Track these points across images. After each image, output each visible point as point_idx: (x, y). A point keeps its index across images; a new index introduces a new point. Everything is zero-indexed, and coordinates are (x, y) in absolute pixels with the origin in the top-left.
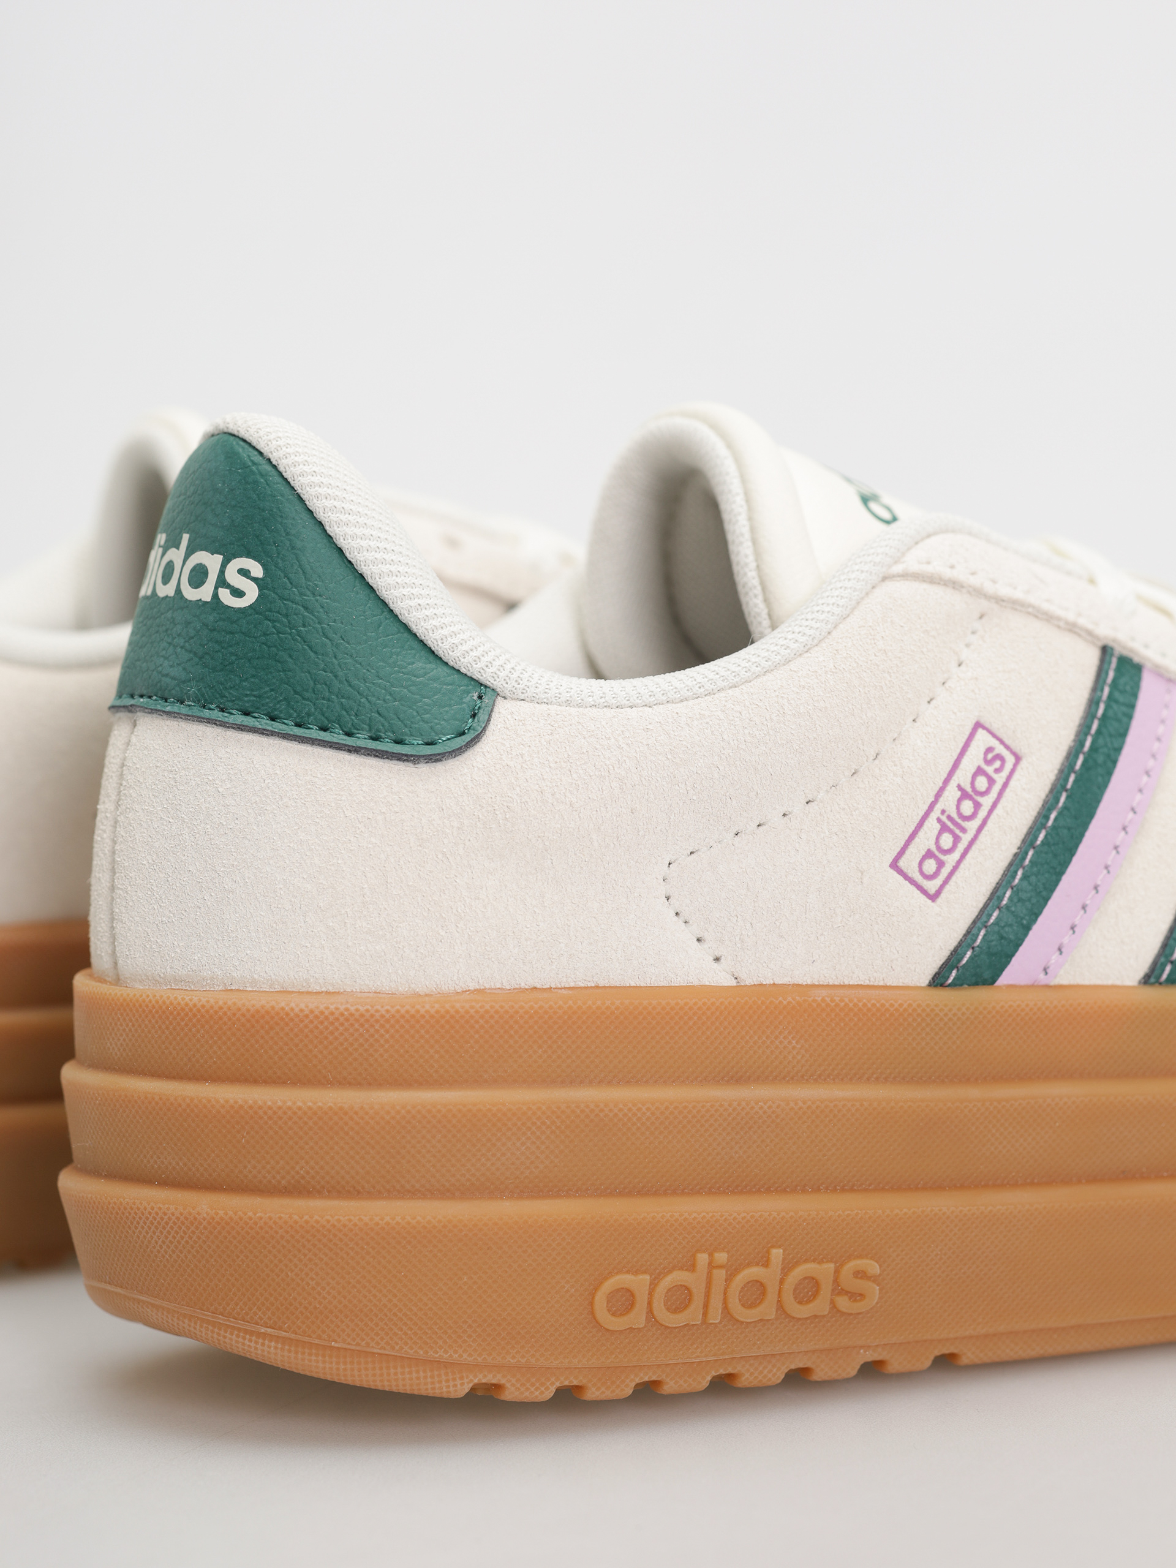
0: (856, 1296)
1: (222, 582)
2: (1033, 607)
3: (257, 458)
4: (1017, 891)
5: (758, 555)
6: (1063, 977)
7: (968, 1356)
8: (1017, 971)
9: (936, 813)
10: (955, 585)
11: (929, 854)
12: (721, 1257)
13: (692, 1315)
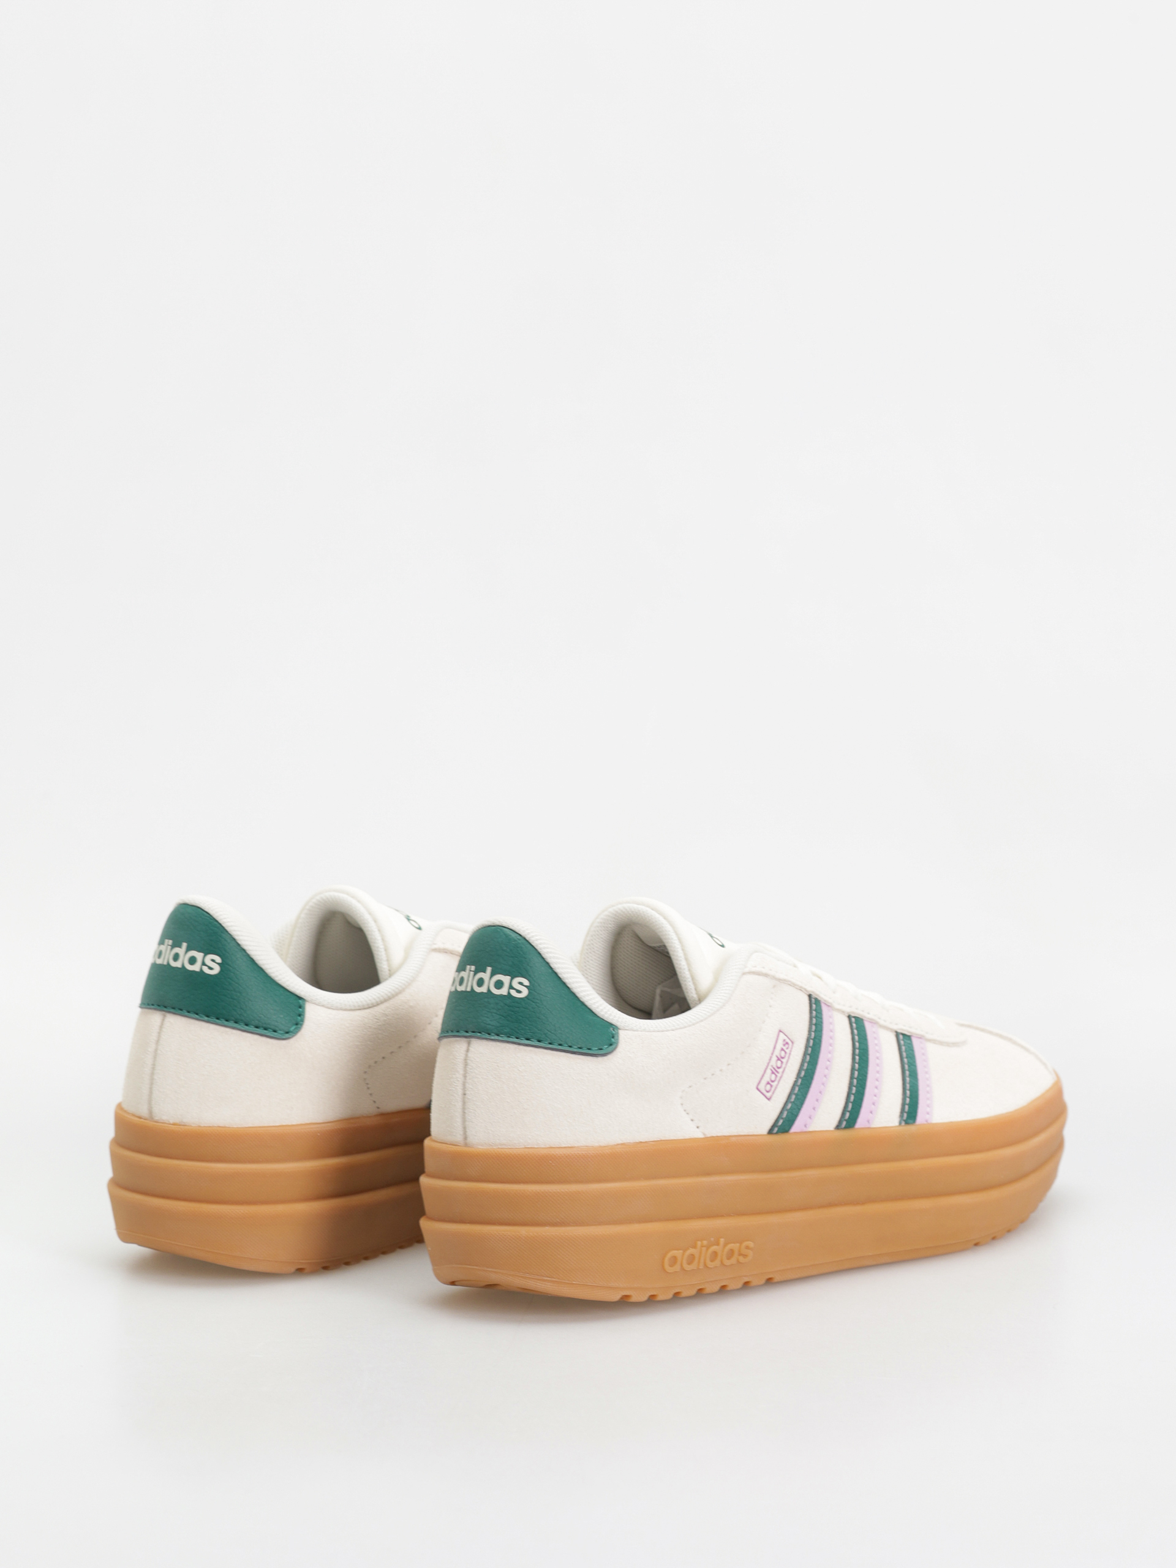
0: (745, 1256)
1: (511, 987)
2: (790, 981)
3: (519, 937)
4: (796, 1095)
5: (689, 964)
6: (811, 1129)
7: (777, 1278)
8: (797, 1127)
9: (770, 1067)
10: (766, 975)
11: (768, 1083)
12: (705, 1242)
13: (693, 1266)
